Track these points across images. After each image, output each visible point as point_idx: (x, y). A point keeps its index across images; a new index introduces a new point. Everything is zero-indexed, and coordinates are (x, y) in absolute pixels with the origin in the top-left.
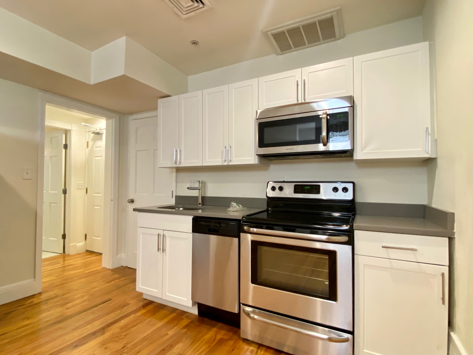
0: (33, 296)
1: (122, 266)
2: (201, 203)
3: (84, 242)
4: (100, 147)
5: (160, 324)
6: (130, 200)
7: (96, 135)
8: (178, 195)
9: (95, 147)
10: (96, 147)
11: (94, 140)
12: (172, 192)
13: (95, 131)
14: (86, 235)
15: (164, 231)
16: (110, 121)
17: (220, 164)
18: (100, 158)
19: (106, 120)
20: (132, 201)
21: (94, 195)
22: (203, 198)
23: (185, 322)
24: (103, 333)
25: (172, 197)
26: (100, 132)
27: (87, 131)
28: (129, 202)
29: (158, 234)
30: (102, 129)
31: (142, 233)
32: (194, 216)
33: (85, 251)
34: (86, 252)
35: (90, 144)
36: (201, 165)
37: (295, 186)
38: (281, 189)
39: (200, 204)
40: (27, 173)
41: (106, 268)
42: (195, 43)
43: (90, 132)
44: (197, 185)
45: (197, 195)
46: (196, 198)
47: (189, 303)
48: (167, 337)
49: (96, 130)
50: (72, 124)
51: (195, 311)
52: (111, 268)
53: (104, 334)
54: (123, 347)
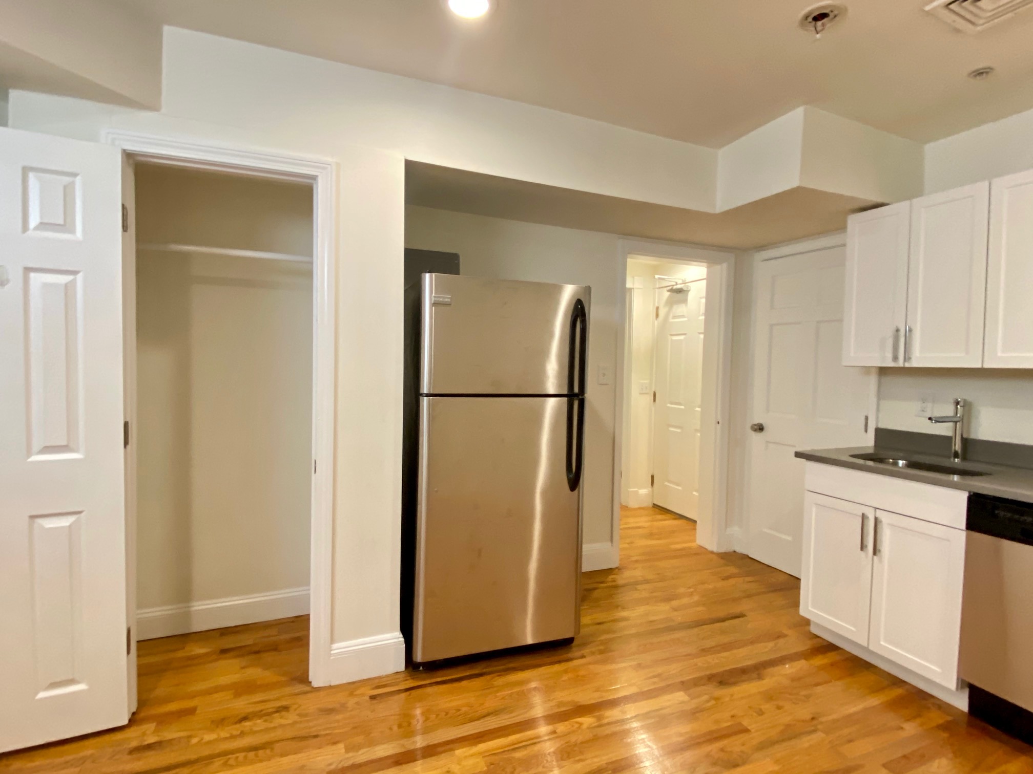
1: (735, 552)
2: (959, 454)
3: (650, 489)
4: (683, 316)
5: (874, 701)
6: (755, 425)
7: (675, 294)
8: (882, 425)
9: (671, 316)
10: (674, 317)
11: (670, 303)
12: (867, 418)
13: (675, 287)
14: (653, 477)
15: (877, 510)
16: (717, 268)
18: (682, 337)
19: (708, 268)
20: (760, 428)
21: (669, 405)
22: (966, 442)
23: (938, 718)
24: (760, 677)
25: (866, 431)
26: (685, 289)
27: (657, 286)
28: (755, 430)
29: (863, 514)
30: (687, 281)
31: (816, 504)
32: (970, 492)
33: (651, 505)
34: (653, 507)
35: (662, 312)
36: (978, 365)
39: (958, 458)
40: (604, 375)
41: (707, 549)
42: (982, 73)
43: (665, 289)
44: (949, 411)
45: (949, 433)
46: (948, 440)
47: (952, 684)
48: (903, 734)
49: (677, 284)
50: (633, 277)
51: (962, 703)
52: (715, 550)
53: (763, 680)
54: (813, 719)
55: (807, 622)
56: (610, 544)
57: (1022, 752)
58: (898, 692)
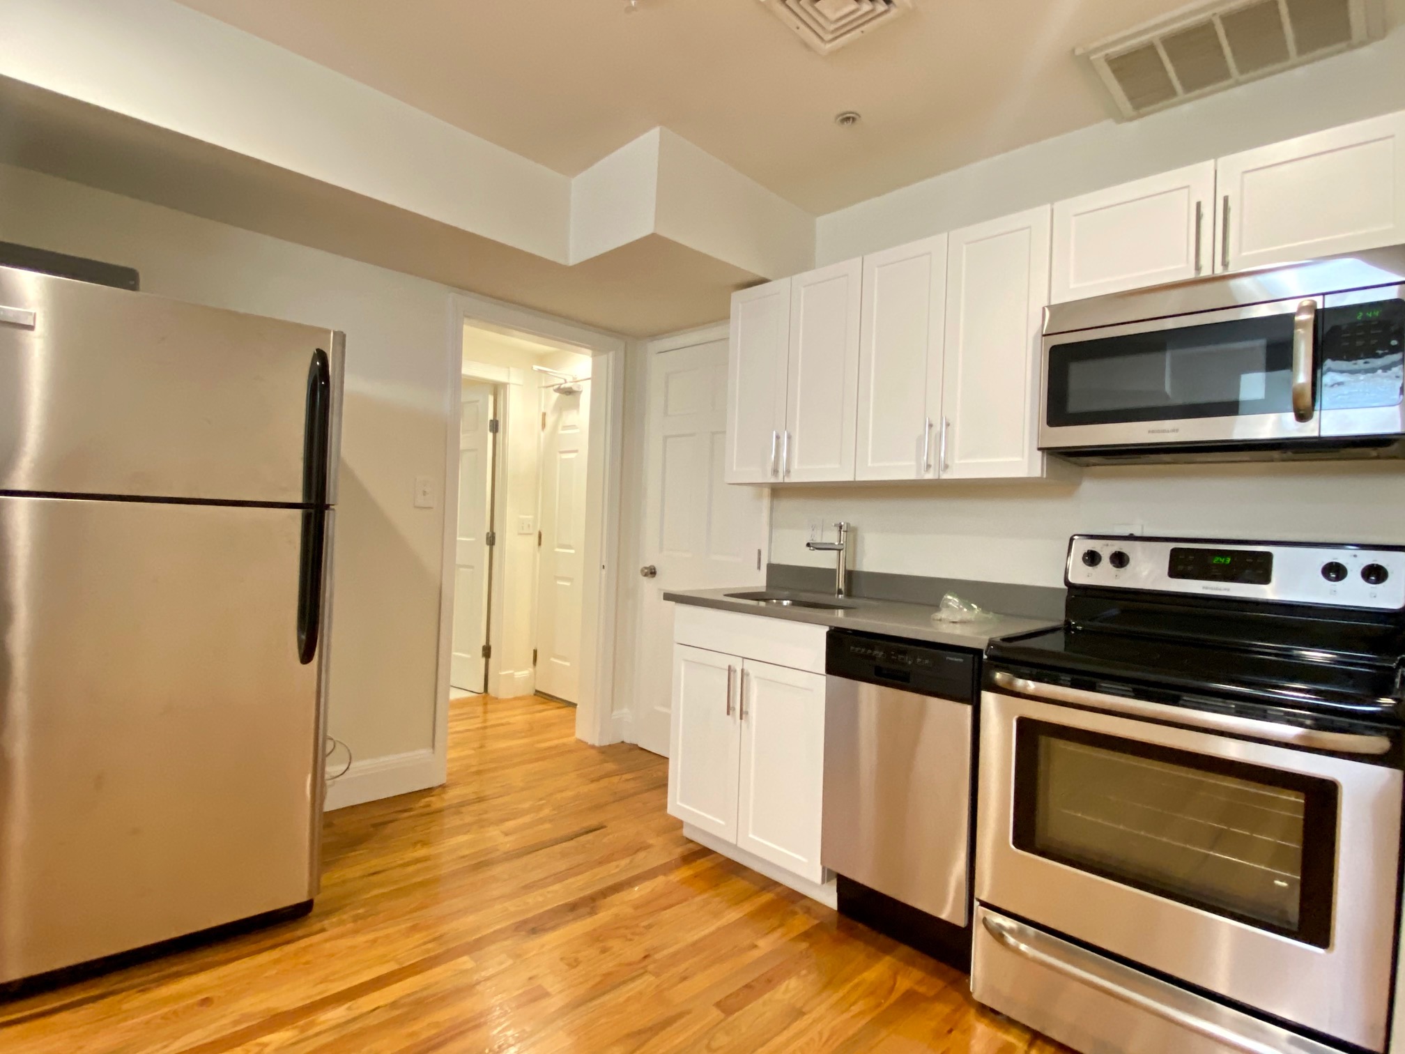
0: (428, 791)
1: (623, 742)
2: (843, 589)
3: (531, 670)
4: (573, 427)
5: (733, 915)
6: (646, 568)
7: (564, 396)
8: (775, 561)
9: (560, 427)
10: (565, 428)
11: (560, 408)
12: (761, 553)
13: (562, 386)
14: (535, 652)
15: (745, 660)
16: (603, 358)
17: (911, 475)
18: (572, 456)
19: (593, 356)
20: (652, 572)
21: (557, 550)
22: (850, 575)
23: (801, 923)
24: (593, 912)
25: (759, 568)
26: (575, 388)
27: (544, 385)
28: (646, 575)
29: (729, 667)
30: (578, 379)
31: (686, 660)
32: (830, 627)
33: (532, 692)
34: (535, 695)
35: (550, 420)
36: (850, 478)
37: (1174, 553)
38: (1120, 560)
39: (842, 594)
40: (425, 493)
41: (586, 743)
42: (848, 119)
43: (551, 389)
44: (832, 537)
45: (833, 566)
46: (831, 573)
47: (817, 876)
48: (756, 954)
49: (566, 382)
50: (509, 368)
51: (829, 898)
52: (597, 744)
53: (596, 914)
54: (646, 957)
55: (679, 824)
56: (431, 750)
57: (886, 951)
58: (767, 897)
